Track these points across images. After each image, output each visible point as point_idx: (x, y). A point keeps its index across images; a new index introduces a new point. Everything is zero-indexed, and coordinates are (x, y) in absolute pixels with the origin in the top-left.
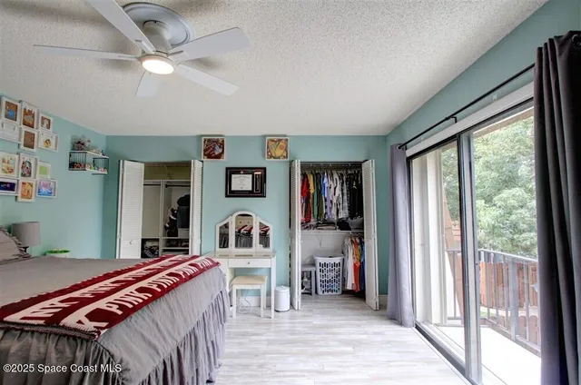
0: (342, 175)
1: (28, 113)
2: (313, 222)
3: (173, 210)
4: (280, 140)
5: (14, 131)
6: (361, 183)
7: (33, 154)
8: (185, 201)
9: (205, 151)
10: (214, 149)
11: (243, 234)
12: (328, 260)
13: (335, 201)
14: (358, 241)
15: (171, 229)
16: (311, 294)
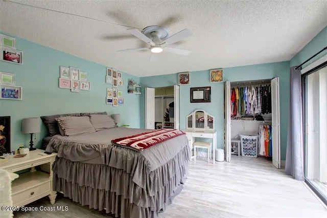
0: (257, 88)
1: (114, 72)
2: (238, 115)
3: (167, 109)
4: (218, 71)
5: (110, 79)
6: (271, 92)
7: (116, 88)
8: (172, 105)
9: (180, 80)
10: (184, 79)
11: (201, 121)
12: (248, 137)
13: (252, 104)
14: (268, 127)
15: (167, 118)
16: (237, 155)
